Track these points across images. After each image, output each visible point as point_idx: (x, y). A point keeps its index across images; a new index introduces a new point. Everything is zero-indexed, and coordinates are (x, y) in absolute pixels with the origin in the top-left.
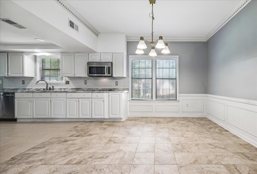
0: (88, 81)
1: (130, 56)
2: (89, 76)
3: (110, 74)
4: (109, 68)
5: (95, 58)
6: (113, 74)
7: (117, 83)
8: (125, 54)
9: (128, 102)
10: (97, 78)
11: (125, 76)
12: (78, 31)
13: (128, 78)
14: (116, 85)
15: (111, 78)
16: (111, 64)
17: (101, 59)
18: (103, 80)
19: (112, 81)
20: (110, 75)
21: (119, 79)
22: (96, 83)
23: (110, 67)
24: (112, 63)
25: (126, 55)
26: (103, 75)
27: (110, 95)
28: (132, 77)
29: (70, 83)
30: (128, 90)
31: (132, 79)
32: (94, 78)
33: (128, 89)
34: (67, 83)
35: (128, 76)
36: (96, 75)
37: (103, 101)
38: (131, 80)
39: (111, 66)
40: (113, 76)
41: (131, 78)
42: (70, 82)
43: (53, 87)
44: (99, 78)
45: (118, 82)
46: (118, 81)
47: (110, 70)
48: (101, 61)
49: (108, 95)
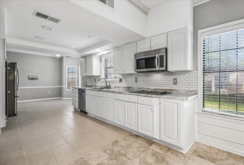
0: (139, 78)
1: (200, 31)
2: (137, 72)
3: (163, 67)
4: (161, 57)
5: (144, 47)
6: (168, 67)
7: (175, 80)
8: (190, 28)
9: (196, 114)
10: (149, 73)
11: (189, 67)
12: (113, 8)
13: (196, 71)
14: (174, 84)
15: (166, 73)
16: (164, 51)
17: (151, 47)
18: (155, 77)
19: (167, 77)
20: (164, 69)
21: (180, 74)
22: (147, 81)
23: (163, 56)
24: (166, 49)
25: (192, 30)
26: (154, 69)
27: (161, 102)
28: (204, 70)
29: (122, 81)
30: (196, 94)
31: (204, 73)
32: (144, 74)
33: (195, 92)
34: (121, 80)
35: (196, 68)
36: (144, 70)
37: (152, 111)
38: (202, 74)
39: (164, 54)
40: (168, 70)
41: (202, 72)
42: (123, 79)
43: (110, 85)
44: (151, 73)
45: (178, 79)
46: (178, 77)
47: (163, 61)
48: (152, 49)
49: (159, 102)
